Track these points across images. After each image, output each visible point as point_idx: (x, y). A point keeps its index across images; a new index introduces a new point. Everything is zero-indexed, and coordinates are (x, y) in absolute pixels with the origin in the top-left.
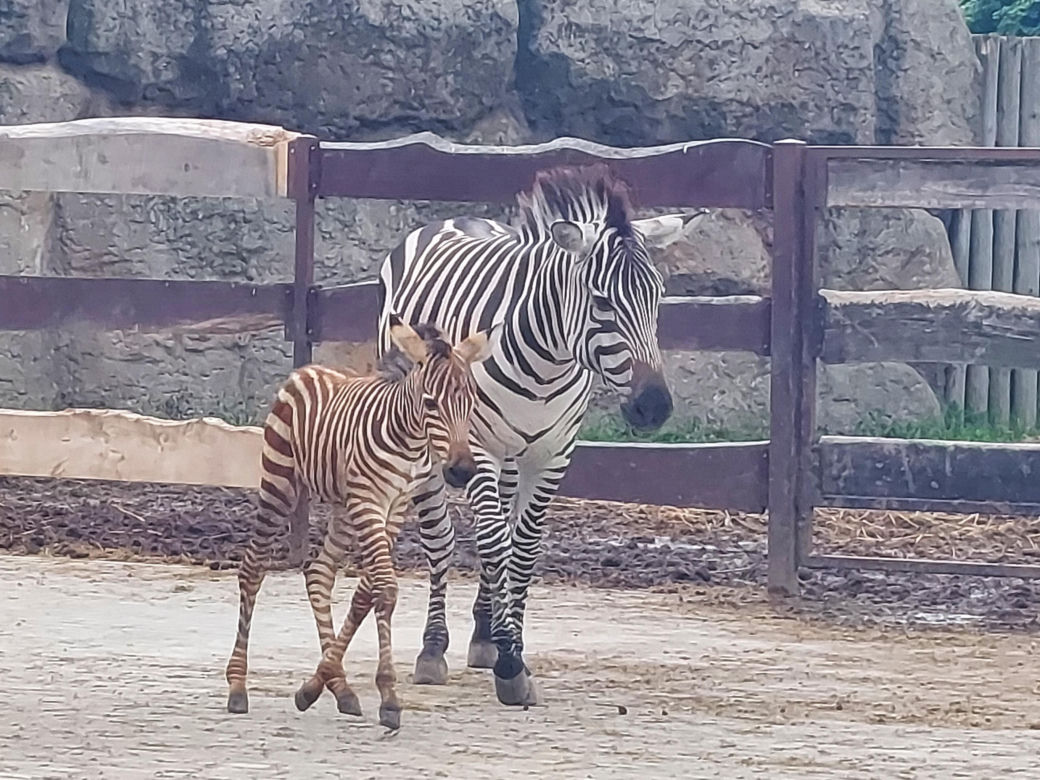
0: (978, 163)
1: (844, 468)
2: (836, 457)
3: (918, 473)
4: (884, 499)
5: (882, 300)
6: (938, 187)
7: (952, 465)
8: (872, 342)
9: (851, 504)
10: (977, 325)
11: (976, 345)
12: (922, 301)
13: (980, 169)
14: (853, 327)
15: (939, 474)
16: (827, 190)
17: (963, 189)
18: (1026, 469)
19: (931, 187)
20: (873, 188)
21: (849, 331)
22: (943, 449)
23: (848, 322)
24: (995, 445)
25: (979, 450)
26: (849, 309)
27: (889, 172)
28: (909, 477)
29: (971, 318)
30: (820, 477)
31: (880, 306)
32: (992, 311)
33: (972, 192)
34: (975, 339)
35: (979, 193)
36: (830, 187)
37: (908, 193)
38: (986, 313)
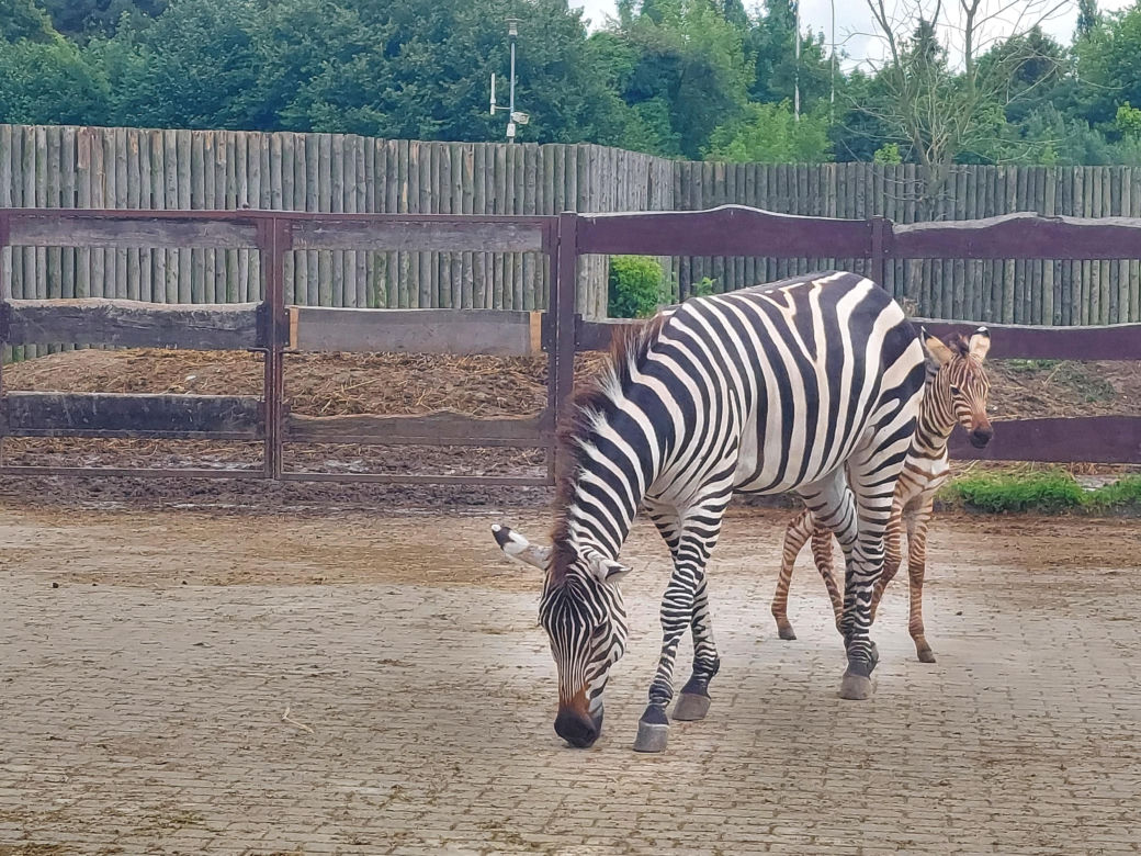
0: (111, 219)
1: (24, 412)
2: (18, 405)
3: (76, 413)
4: (52, 430)
5: (48, 305)
6: (85, 234)
7: (97, 408)
8: (42, 332)
9: (29, 434)
10: (114, 320)
11: (113, 333)
12: (77, 306)
13: (113, 223)
14: (28, 321)
15: (89, 414)
16: (8, 234)
17: (100, 236)
18: (147, 409)
19: (78, 234)
20: (40, 234)
21: (27, 325)
22: (92, 397)
23: (25, 319)
24: (126, 395)
25: (115, 398)
26: (27, 311)
27: (52, 225)
28: (68, 415)
29: (110, 316)
30: (8, 417)
31: (47, 309)
32: (123, 311)
33: (107, 237)
34: (113, 329)
35: (112, 237)
36: (11, 234)
37: (63, 237)
38: (120, 312)
